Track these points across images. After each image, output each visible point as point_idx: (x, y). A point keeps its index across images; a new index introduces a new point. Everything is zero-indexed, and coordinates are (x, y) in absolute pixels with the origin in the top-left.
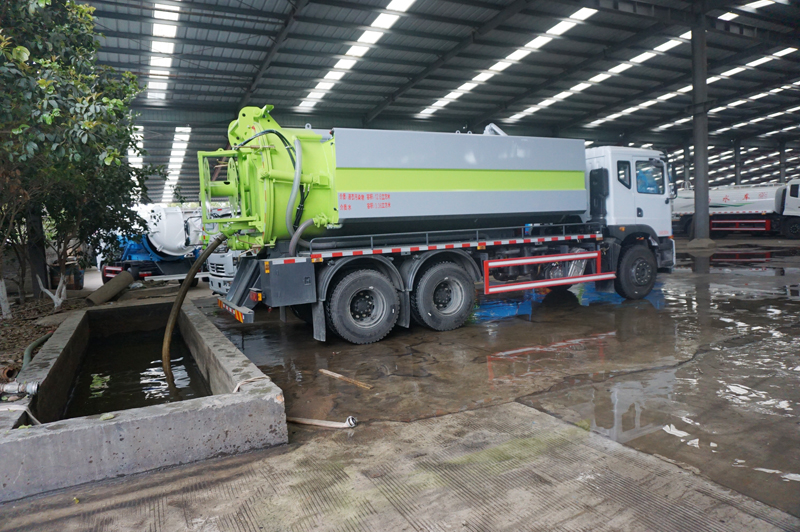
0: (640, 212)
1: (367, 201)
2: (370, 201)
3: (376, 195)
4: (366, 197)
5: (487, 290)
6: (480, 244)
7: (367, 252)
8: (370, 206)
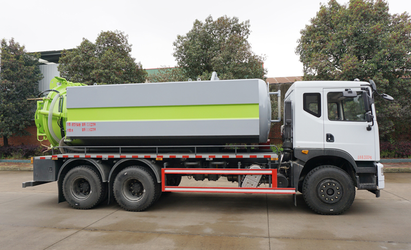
0: (330, 138)
1: (82, 127)
2: (84, 127)
3: (88, 123)
4: (81, 125)
5: (164, 189)
6: (158, 157)
7: (82, 156)
8: (84, 130)
